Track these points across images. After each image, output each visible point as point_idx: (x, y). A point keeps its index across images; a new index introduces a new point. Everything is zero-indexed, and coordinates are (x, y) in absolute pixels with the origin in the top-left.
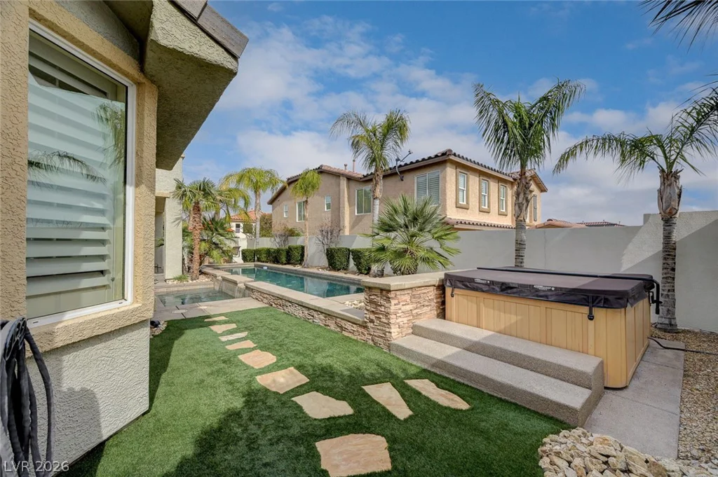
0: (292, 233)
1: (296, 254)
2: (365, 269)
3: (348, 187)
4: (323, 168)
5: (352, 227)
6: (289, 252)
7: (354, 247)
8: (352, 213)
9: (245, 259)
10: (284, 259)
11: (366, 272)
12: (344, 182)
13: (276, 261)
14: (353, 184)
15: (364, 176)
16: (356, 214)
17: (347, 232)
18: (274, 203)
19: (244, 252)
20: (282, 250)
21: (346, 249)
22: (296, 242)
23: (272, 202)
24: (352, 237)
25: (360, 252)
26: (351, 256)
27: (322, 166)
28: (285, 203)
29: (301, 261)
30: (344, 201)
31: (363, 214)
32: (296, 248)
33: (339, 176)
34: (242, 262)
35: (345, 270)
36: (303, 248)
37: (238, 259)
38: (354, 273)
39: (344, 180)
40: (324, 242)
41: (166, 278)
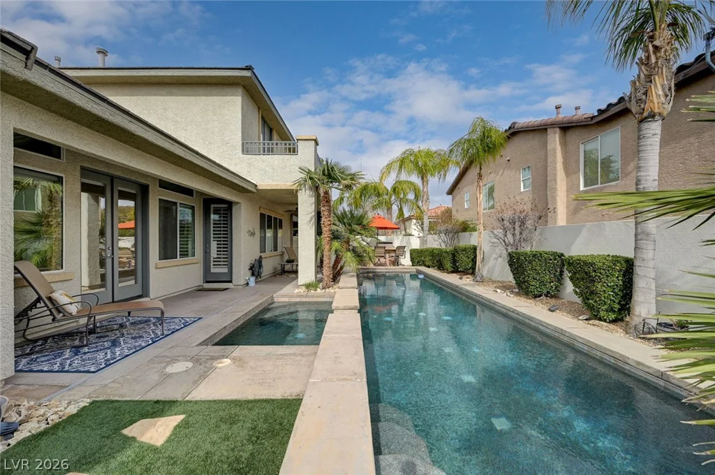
0: (465, 228)
1: (464, 261)
2: (612, 310)
3: (564, 144)
4: (516, 126)
5: (573, 212)
6: (454, 255)
7: (579, 249)
8: (572, 187)
9: (412, 260)
10: (449, 265)
11: (613, 316)
12: (554, 138)
13: (441, 267)
14: (573, 136)
15: (601, 112)
16: (582, 188)
17: (561, 220)
18: (453, 194)
19: (413, 252)
20: (447, 252)
21: (554, 254)
22: (472, 239)
23: (451, 192)
24: (572, 231)
25: (592, 264)
26: (567, 274)
27: (514, 123)
28: (465, 189)
29: (471, 271)
30: (555, 169)
31: (599, 186)
32: (465, 250)
33: (546, 129)
34: (410, 263)
35: (552, 297)
36: (475, 249)
37: (406, 261)
39: (555, 133)
40: (506, 241)
41: (299, 284)
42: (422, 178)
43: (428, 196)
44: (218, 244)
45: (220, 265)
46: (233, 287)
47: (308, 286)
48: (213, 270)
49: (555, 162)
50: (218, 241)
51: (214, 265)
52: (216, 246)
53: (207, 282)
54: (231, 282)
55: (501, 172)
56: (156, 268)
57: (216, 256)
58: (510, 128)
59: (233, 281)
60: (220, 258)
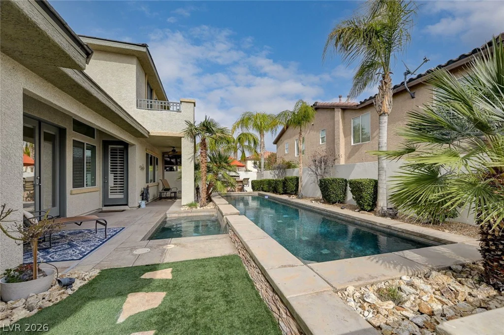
0: (289, 166)
1: (291, 185)
2: (369, 205)
3: (343, 118)
4: (317, 104)
5: (349, 157)
6: (285, 182)
7: (353, 176)
8: (347, 143)
9: (253, 188)
10: (281, 190)
11: (369, 208)
12: (338, 114)
13: (275, 191)
14: (348, 114)
15: (361, 103)
16: (352, 144)
17: (342, 161)
18: (278, 143)
19: (253, 182)
20: (279, 181)
21: (342, 179)
22: (292, 173)
23: (276, 142)
24: (350, 167)
25: (361, 183)
26: (349, 188)
27: (316, 103)
28: (286, 141)
29: (296, 192)
30: (339, 132)
31: (361, 143)
32: (291, 179)
33: (334, 108)
34: (252, 190)
35: (341, 203)
36: (297, 179)
37: (248, 189)
38: (353, 208)
39: (339, 111)
40: (317, 173)
41: (182, 204)
42: (260, 133)
43: (264, 144)
44: (114, 176)
45: (117, 192)
46: (129, 209)
47: (190, 205)
48: (111, 196)
49: (338, 128)
50: (114, 174)
51: (111, 192)
52: (113, 177)
53: (105, 206)
54: (127, 205)
55: (308, 131)
56: (71, 194)
57: (113, 185)
58: (314, 105)
59: (129, 204)
60: (117, 187)
